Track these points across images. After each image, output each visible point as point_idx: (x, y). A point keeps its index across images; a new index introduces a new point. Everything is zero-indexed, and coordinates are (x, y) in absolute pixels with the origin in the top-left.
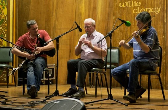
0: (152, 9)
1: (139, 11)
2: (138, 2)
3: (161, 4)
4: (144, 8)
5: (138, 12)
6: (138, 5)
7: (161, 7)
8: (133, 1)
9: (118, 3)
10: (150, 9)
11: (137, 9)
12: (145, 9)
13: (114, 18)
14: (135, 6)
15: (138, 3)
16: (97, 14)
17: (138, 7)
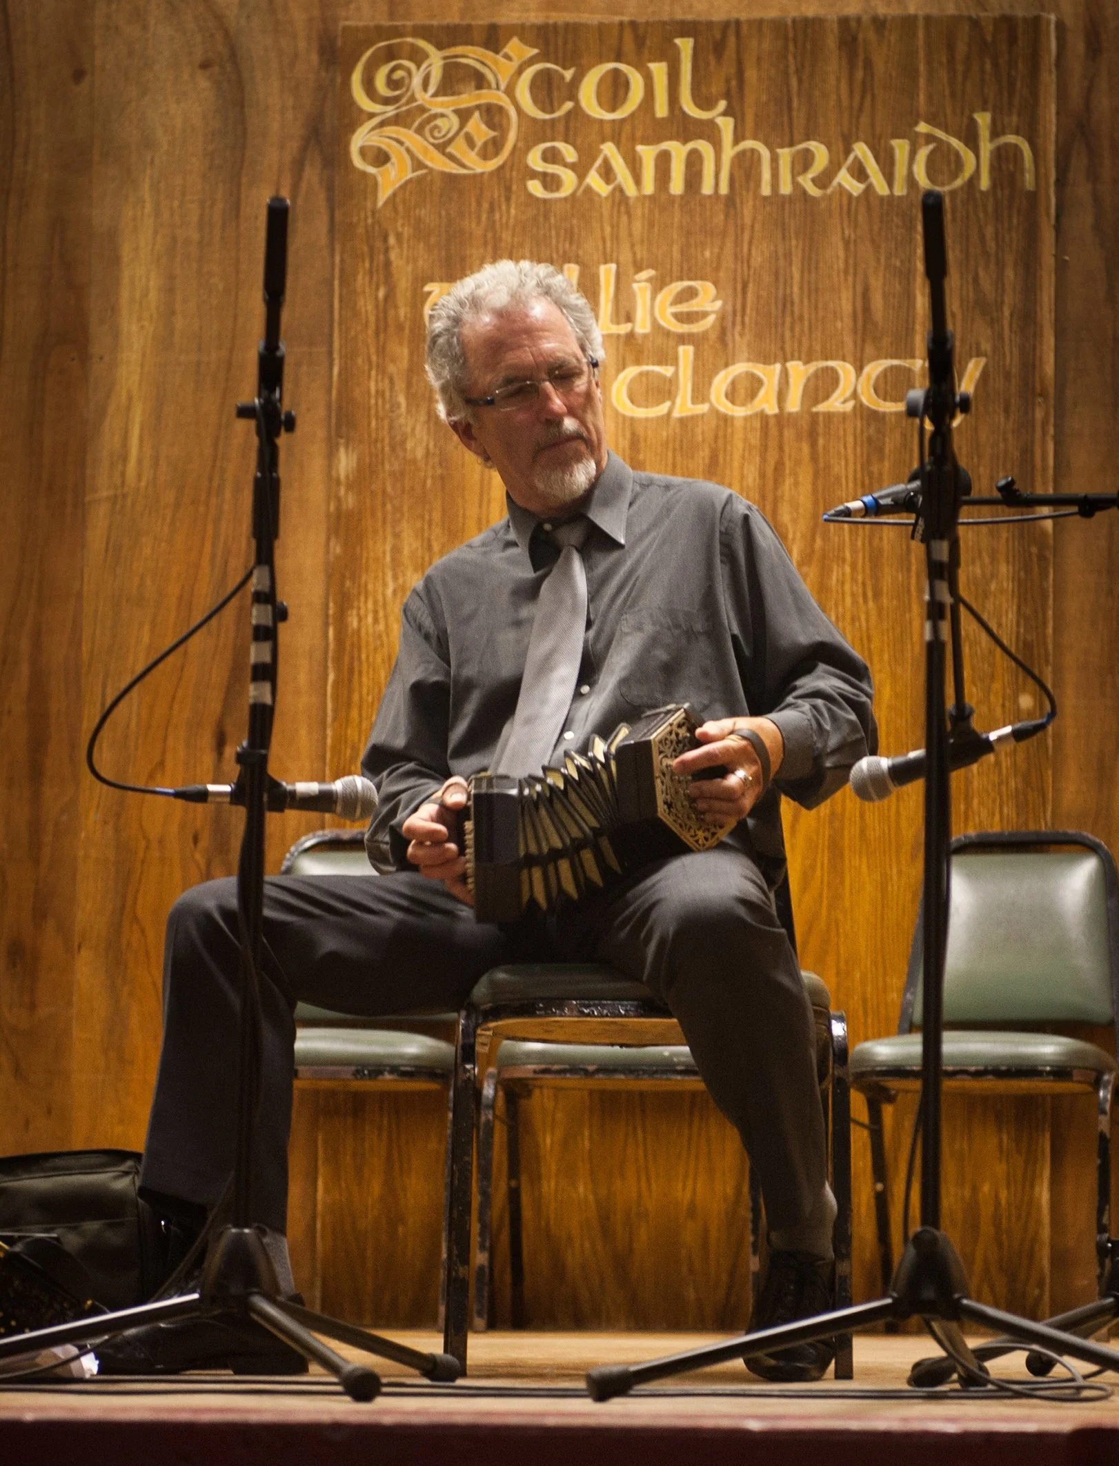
0: (875, 368)
1: (700, 394)
2: (678, 286)
3: (993, 322)
4: (766, 360)
5: (684, 406)
6: (681, 318)
7: (986, 346)
8: (607, 273)
9: (403, 284)
10: (845, 370)
11: (668, 371)
12: (785, 374)
13: (345, 462)
14: (642, 326)
15: (690, 294)
16: (102, 412)
17: (683, 339)
